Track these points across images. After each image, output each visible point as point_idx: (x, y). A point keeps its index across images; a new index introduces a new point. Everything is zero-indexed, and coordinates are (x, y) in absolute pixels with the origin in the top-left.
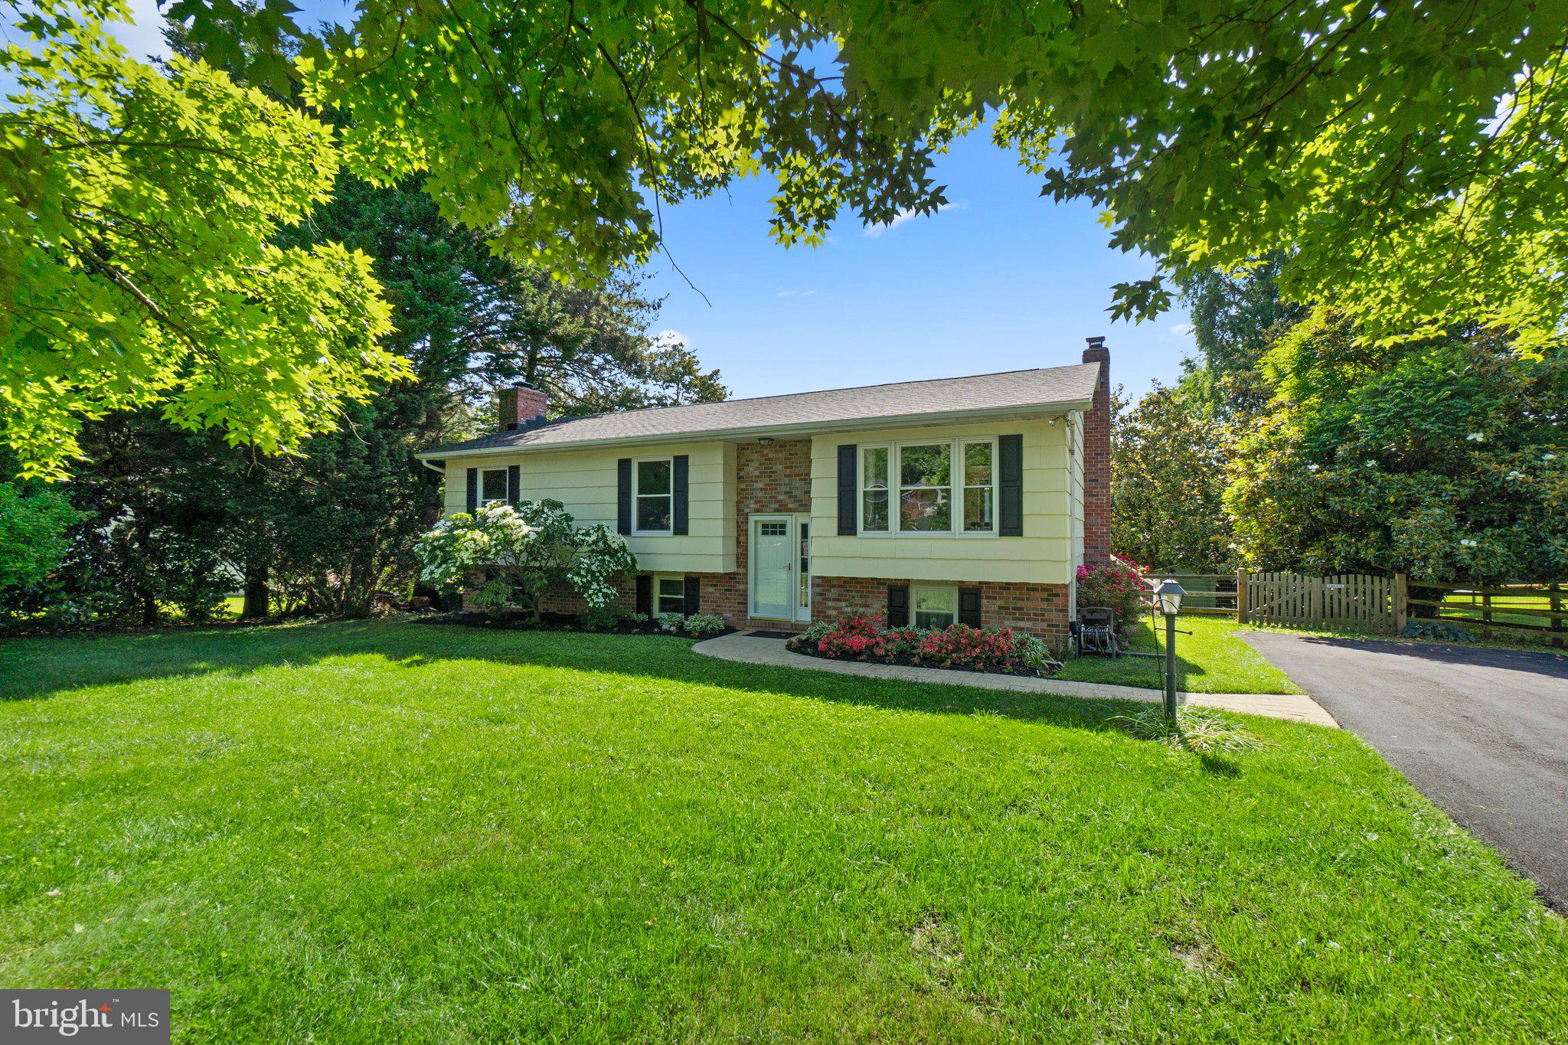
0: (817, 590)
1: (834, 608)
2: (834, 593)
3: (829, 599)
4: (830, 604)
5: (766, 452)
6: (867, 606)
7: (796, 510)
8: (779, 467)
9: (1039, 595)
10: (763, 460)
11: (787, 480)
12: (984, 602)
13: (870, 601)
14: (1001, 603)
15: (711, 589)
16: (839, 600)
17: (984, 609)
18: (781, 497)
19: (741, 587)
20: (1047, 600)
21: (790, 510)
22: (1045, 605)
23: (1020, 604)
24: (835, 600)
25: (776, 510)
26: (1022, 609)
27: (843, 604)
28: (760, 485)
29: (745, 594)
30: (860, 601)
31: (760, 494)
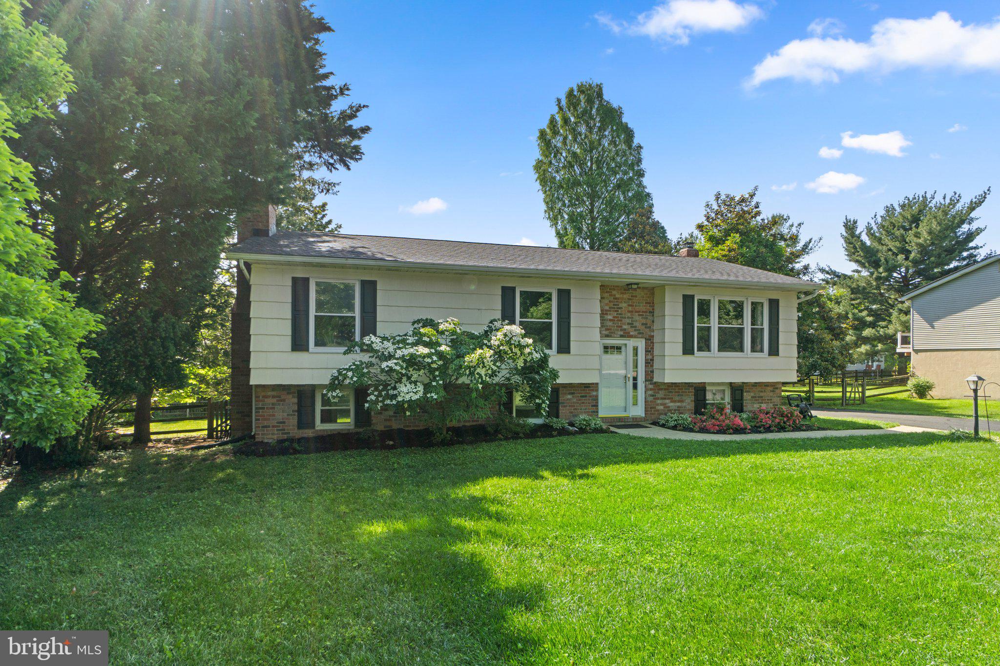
0: (650, 392)
1: (661, 404)
2: (661, 394)
3: (658, 399)
4: (659, 401)
5: (614, 292)
6: (682, 401)
7: (635, 337)
8: (624, 305)
9: (769, 389)
10: (612, 299)
11: (629, 315)
12: (745, 394)
13: (684, 398)
14: (752, 394)
15: (569, 397)
16: (665, 399)
17: (745, 398)
18: (625, 327)
19: (594, 393)
20: (773, 391)
21: (632, 337)
22: (771, 394)
23: (762, 394)
24: (662, 399)
25: (622, 336)
26: (762, 397)
27: (667, 401)
28: (610, 317)
29: (596, 399)
30: (677, 398)
31: (610, 324)
